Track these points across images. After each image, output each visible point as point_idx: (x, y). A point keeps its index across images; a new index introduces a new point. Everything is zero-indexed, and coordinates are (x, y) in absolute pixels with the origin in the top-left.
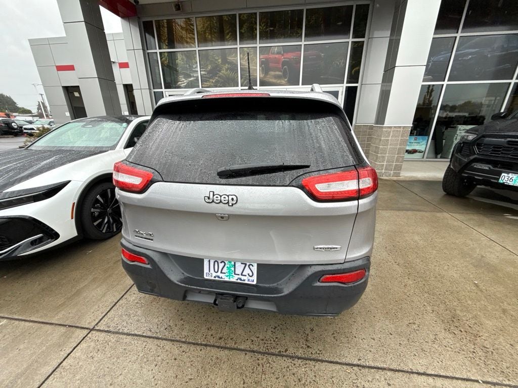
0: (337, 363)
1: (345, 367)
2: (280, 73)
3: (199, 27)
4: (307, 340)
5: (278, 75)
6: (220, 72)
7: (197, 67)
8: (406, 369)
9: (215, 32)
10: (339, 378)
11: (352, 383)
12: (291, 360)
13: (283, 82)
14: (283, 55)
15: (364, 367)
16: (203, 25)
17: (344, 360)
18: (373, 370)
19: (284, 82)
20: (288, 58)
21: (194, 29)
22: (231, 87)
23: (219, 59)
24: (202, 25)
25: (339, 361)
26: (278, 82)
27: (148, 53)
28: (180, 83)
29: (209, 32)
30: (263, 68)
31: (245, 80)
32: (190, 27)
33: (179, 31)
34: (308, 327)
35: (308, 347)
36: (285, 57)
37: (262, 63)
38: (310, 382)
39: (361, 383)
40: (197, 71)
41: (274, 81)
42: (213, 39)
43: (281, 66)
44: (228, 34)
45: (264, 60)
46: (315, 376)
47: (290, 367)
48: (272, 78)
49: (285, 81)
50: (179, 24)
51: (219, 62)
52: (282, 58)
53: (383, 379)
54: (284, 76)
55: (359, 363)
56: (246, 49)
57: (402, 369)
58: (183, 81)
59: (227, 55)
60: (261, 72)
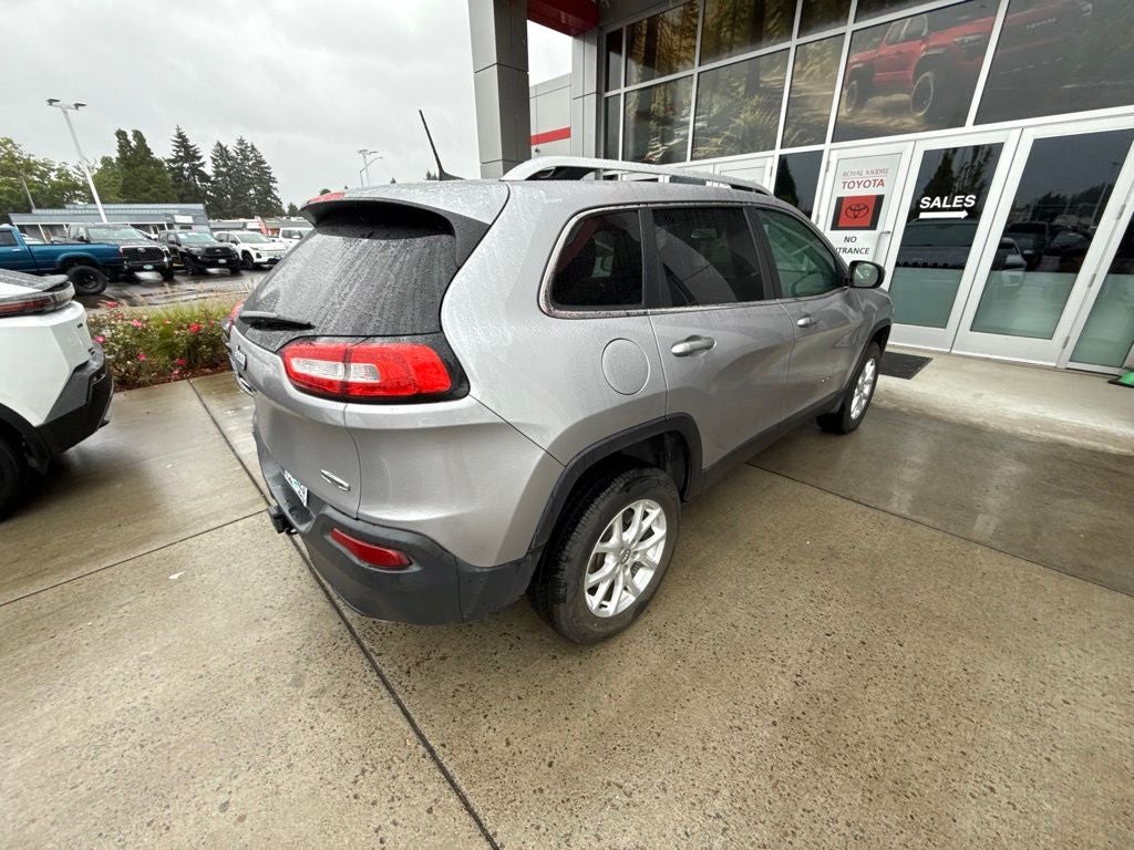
0: (411, 721)
1: (412, 734)
2: (905, 97)
3: (710, 17)
4: (418, 664)
5: (897, 102)
6: (736, 117)
7: (688, 115)
8: (489, 825)
9: (742, 20)
10: (385, 738)
11: (389, 758)
12: (368, 668)
13: (911, 121)
14: (925, 40)
15: (434, 758)
16: (720, 8)
17: (422, 726)
18: (438, 774)
19: (913, 122)
20: (943, 46)
21: (696, 26)
22: (757, 151)
23: (738, 87)
24: (716, 11)
25: (416, 721)
26: (892, 124)
27: (607, 99)
28: (650, 153)
29: (731, 22)
30: (851, 93)
31: (795, 130)
32: (691, 22)
33: (668, 37)
34: (443, 650)
35: (408, 672)
36: (931, 44)
37: (851, 75)
38: (351, 709)
39: (400, 768)
40: (687, 124)
41: (880, 121)
42: (737, 38)
43: (911, 76)
44: (773, 16)
45: (860, 65)
46: (365, 709)
47: (356, 676)
48: (876, 115)
49: (917, 119)
50: (670, 20)
51: (738, 93)
52: (922, 50)
53: (433, 796)
54: (918, 103)
55: (436, 748)
56: (813, 46)
57: (481, 817)
58: (657, 148)
59: (761, 73)
60: (843, 103)
